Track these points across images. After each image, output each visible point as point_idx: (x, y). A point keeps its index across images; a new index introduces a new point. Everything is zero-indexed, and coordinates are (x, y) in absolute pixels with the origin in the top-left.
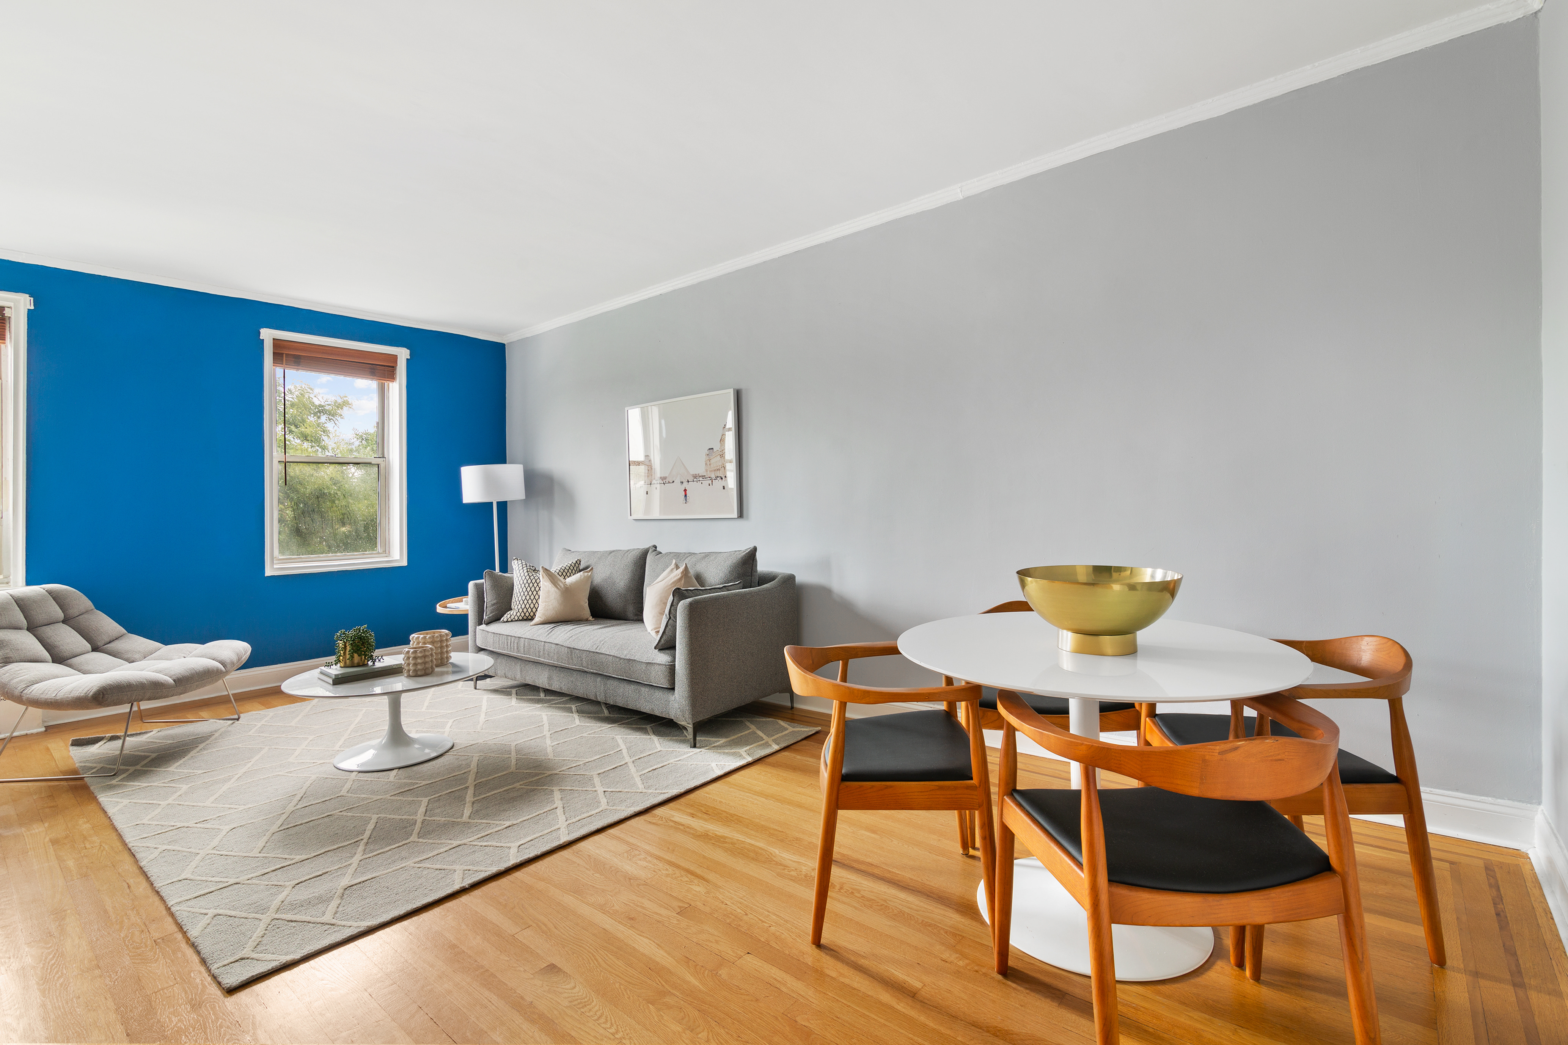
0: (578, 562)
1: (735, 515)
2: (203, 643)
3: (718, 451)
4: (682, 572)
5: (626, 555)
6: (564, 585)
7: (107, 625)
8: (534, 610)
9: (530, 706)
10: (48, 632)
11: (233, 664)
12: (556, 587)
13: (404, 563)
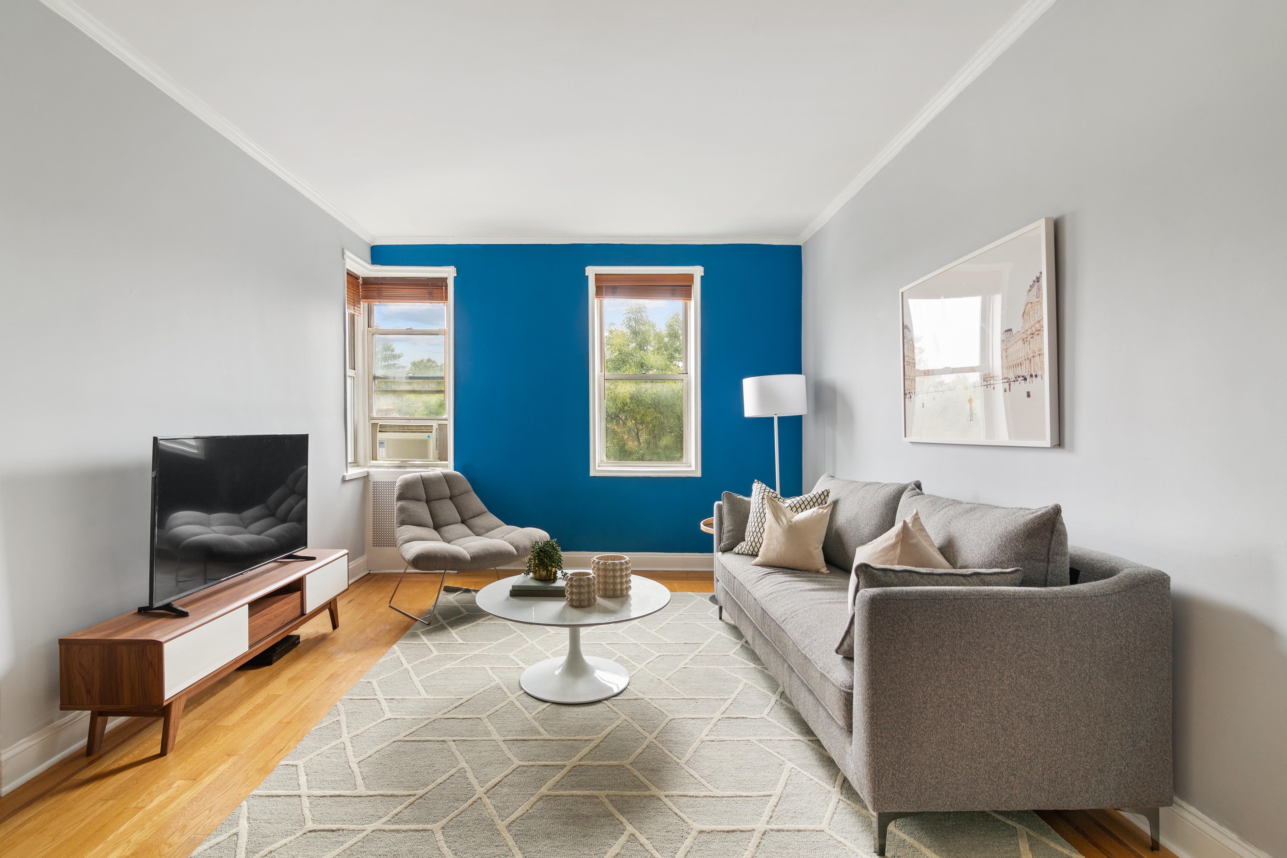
0: (825, 493)
1: (1047, 443)
2: (522, 527)
3: (1019, 332)
4: (897, 535)
5: (879, 490)
6: (787, 522)
7: (475, 502)
8: (758, 545)
9: (743, 663)
10: (436, 504)
11: (526, 550)
12: (778, 522)
13: (699, 474)
